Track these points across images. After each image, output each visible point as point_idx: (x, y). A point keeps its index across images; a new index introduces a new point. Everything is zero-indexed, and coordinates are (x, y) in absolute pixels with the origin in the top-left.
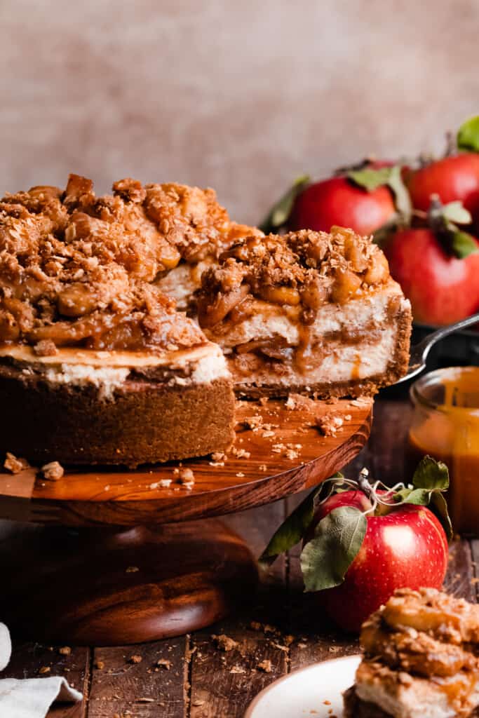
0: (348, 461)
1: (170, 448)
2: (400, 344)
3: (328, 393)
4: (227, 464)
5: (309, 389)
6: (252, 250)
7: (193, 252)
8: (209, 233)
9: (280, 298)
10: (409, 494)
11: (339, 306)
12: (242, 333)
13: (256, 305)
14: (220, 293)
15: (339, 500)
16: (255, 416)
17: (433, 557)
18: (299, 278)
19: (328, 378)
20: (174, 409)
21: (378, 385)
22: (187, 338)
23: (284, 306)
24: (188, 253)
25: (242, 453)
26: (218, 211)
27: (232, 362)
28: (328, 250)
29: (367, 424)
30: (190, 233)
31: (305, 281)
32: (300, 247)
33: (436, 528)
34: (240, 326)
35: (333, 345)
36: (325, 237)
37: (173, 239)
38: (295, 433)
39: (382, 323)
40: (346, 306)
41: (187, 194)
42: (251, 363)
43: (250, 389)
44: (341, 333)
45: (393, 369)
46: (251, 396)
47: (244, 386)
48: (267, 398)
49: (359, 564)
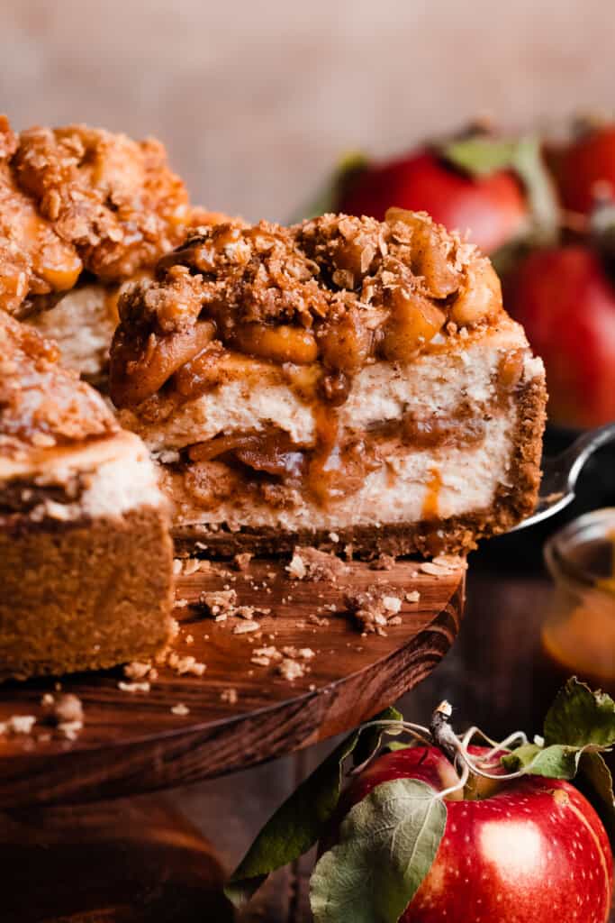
0: (411, 686)
1: (35, 652)
2: (522, 450)
3: (374, 546)
4: (154, 687)
5: (335, 538)
6: (222, 252)
7: (109, 259)
8: (143, 222)
9: (277, 350)
10: (535, 755)
11: (398, 367)
12: (198, 419)
13: (229, 363)
14: (153, 336)
15: (393, 765)
16: (224, 590)
17: (581, 886)
18: (316, 307)
19: (374, 517)
20: (44, 569)
21: (478, 531)
22: (76, 422)
23: (285, 366)
24: (99, 261)
25: (190, 664)
26: (166, 184)
27: (179, 479)
28: (379, 254)
29: (452, 612)
30: (103, 219)
31: (327, 314)
32: (321, 247)
33: (589, 827)
34: (194, 404)
35: (385, 447)
36: (373, 227)
37: (67, 231)
38: (302, 625)
39: (487, 405)
40: (411, 368)
41: (104, 146)
42: (219, 482)
43: (217, 537)
44: (402, 423)
45: (508, 500)
46: (219, 552)
47: (204, 530)
48: (249, 556)
49: (428, 897)
